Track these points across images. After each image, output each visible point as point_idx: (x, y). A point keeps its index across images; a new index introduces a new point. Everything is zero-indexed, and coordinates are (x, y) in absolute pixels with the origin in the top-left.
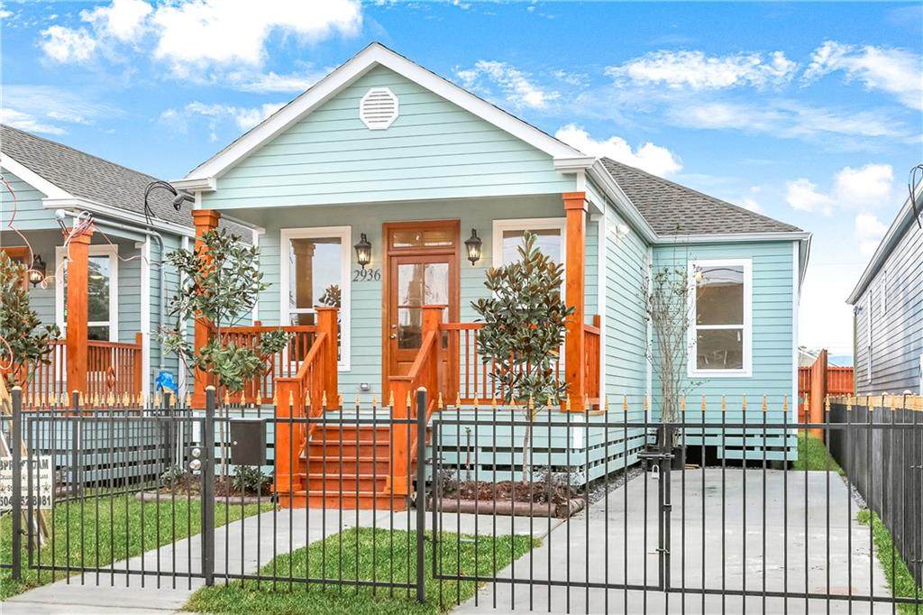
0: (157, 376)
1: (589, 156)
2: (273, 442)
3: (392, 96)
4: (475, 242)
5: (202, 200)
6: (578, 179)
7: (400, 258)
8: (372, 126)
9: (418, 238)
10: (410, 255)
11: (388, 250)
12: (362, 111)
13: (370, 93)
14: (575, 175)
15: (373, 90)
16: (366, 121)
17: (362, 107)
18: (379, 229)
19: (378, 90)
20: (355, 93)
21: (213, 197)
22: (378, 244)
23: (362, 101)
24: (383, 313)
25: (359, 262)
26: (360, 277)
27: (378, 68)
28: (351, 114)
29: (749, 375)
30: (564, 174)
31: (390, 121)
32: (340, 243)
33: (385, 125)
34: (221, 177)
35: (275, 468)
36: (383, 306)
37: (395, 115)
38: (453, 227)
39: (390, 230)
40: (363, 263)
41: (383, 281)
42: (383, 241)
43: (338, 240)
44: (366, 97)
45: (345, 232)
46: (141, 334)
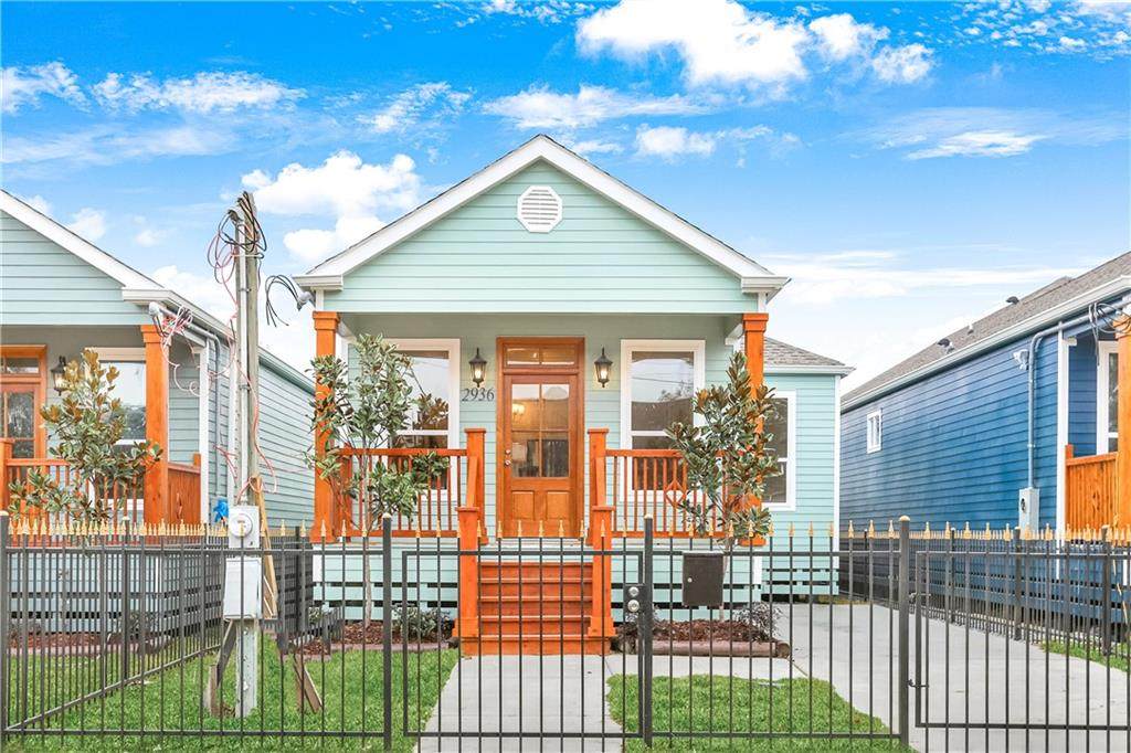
0: (215, 504)
1: (777, 275)
2: (456, 581)
3: (556, 196)
4: (603, 363)
5: (325, 301)
6: (760, 300)
7: (514, 377)
8: (532, 228)
9: (535, 355)
10: (527, 374)
11: (503, 367)
12: (520, 210)
13: (529, 190)
14: (756, 295)
15: (533, 187)
16: (525, 222)
17: (520, 206)
18: (493, 344)
19: (541, 187)
20: (511, 190)
21: (340, 297)
22: (492, 359)
23: (520, 200)
24: (498, 438)
25: (474, 380)
26: (470, 397)
27: (541, 163)
28: (508, 213)
29: (793, 508)
30: (745, 294)
31: (553, 223)
32: (447, 358)
33: (547, 228)
34: (348, 276)
35: (459, 611)
36: (497, 430)
37: (559, 218)
38: (577, 347)
39: (504, 344)
40: (478, 381)
41: (497, 402)
42: (498, 358)
43: (444, 354)
44: (525, 195)
45: (453, 345)
46: (200, 456)
